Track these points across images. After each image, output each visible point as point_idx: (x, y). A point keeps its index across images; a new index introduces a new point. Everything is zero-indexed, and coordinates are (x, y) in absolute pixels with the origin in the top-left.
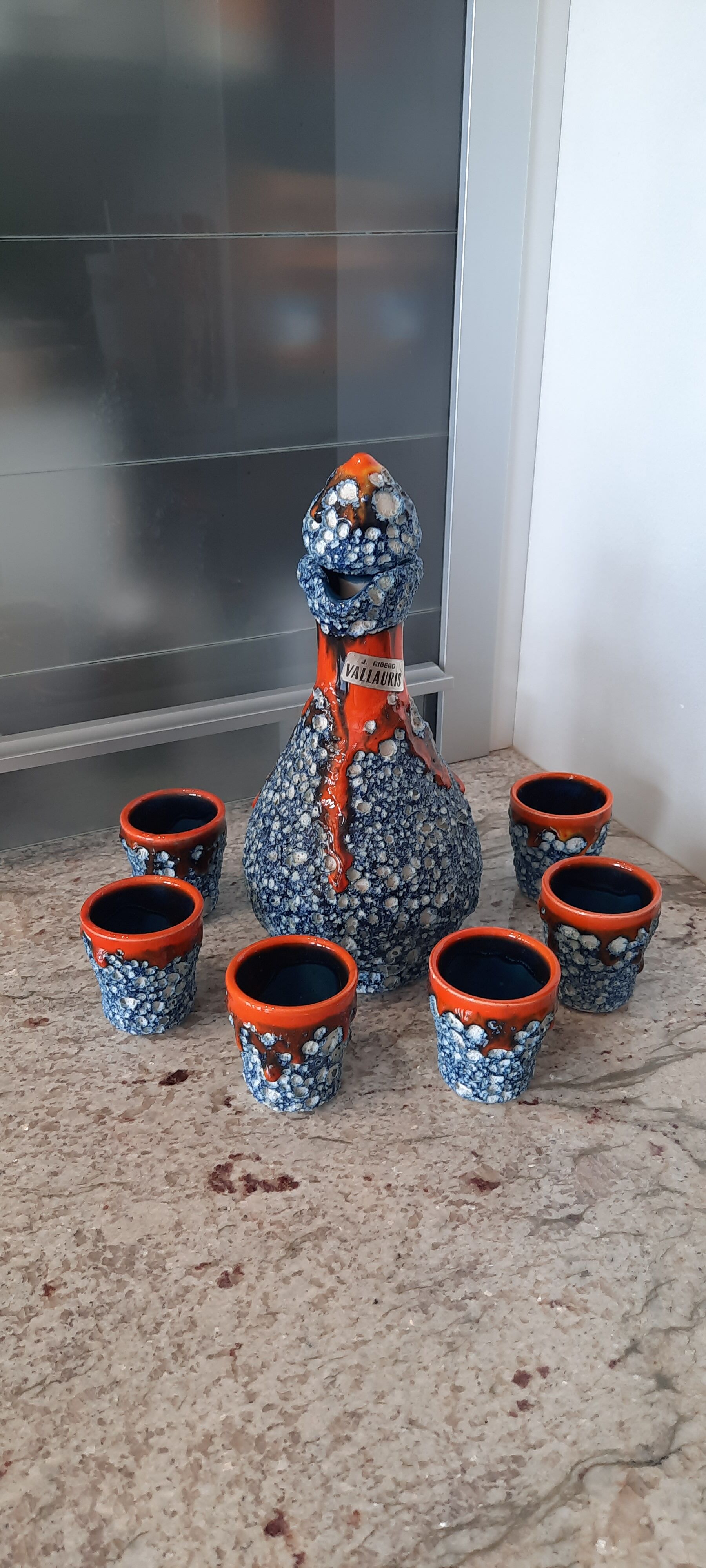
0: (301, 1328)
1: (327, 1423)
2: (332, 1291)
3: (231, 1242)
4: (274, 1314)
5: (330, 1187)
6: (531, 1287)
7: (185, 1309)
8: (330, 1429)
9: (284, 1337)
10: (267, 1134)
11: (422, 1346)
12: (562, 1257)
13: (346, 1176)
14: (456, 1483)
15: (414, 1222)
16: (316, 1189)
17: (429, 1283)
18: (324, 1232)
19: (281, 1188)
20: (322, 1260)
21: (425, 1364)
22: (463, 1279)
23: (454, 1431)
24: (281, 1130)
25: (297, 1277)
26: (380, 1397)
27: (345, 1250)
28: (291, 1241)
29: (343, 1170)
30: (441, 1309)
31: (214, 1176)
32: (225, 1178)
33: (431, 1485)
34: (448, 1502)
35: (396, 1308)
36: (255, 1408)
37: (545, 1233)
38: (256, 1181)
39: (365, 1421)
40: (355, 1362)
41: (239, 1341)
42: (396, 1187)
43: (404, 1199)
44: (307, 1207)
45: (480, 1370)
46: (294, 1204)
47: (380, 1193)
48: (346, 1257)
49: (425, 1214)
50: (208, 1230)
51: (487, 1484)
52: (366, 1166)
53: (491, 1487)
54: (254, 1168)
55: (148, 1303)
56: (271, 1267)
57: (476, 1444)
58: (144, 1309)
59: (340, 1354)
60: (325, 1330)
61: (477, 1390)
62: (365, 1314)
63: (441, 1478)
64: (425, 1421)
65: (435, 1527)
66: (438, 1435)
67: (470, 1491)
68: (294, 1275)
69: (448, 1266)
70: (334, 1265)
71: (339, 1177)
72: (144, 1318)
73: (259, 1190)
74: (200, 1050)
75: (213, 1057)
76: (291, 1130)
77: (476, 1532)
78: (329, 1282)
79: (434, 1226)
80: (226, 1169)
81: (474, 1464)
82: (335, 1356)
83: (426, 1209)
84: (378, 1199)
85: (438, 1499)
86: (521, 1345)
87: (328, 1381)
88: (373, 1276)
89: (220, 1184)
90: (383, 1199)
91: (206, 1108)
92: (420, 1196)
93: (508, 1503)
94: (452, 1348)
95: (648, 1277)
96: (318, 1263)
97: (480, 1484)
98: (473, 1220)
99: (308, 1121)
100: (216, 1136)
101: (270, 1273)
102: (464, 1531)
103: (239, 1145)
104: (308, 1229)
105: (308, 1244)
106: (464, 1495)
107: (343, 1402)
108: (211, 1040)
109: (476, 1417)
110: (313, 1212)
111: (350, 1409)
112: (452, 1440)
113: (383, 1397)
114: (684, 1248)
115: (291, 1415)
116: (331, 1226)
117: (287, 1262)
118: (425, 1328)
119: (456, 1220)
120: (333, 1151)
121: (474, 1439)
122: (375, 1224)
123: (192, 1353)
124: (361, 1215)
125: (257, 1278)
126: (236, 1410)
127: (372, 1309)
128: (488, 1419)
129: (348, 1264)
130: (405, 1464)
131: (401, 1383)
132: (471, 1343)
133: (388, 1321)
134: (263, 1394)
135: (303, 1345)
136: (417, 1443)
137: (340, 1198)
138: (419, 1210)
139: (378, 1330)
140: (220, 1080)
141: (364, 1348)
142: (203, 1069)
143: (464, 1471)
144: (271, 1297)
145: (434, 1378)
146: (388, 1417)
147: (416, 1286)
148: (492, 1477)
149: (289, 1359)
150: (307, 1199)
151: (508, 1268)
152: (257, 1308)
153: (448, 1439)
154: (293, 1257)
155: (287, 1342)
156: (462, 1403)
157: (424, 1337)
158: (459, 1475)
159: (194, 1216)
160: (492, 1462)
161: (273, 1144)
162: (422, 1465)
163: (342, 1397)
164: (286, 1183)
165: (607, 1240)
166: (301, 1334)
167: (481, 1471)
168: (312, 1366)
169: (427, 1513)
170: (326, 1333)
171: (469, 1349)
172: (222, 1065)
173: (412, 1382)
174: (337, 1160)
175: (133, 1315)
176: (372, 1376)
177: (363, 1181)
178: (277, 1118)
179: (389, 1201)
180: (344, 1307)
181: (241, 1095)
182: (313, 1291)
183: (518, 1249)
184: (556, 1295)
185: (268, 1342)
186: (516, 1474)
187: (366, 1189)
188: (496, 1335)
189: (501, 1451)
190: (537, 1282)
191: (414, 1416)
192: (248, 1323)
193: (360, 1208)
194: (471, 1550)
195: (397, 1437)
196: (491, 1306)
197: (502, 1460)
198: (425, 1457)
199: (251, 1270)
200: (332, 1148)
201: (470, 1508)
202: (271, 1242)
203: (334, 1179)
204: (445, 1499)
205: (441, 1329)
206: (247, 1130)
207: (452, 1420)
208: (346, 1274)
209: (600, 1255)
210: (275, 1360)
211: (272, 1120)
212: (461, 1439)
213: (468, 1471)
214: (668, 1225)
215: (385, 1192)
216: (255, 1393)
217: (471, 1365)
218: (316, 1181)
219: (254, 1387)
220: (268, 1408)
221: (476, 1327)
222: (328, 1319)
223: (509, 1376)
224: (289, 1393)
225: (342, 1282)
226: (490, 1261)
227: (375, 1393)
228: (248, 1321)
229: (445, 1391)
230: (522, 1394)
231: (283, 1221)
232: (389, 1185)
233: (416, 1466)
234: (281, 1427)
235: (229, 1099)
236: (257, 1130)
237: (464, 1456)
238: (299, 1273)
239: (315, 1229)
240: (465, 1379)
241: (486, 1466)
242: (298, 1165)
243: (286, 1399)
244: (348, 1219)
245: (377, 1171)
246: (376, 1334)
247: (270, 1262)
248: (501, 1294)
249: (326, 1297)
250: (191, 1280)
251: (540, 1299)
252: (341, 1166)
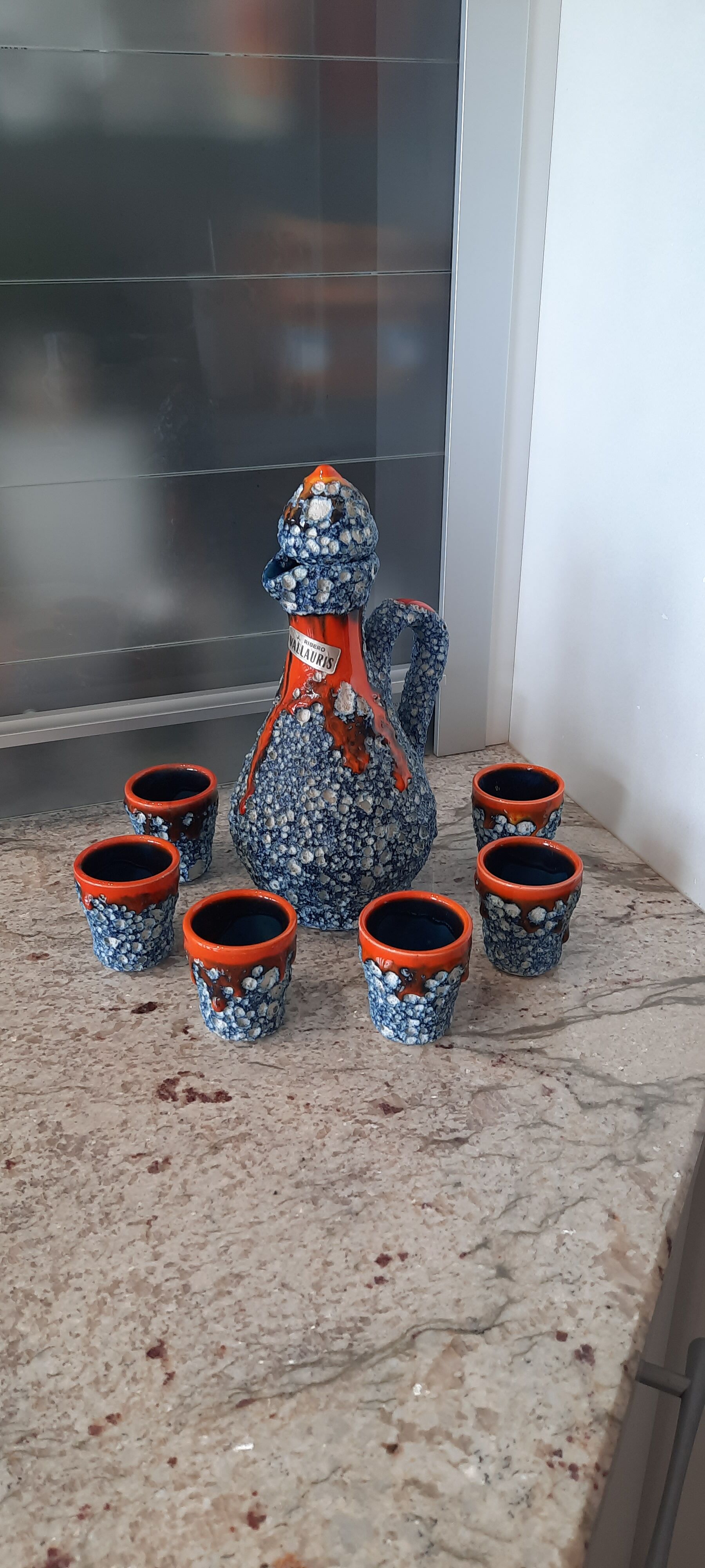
0: (209, 1209)
1: (215, 1280)
2: (241, 1183)
3: (165, 1139)
4: (189, 1196)
5: (258, 1102)
6: (410, 1191)
7: (117, 1187)
8: (216, 1285)
9: (193, 1214)
10: (214, 1058)
11: (305, 1229)
12: (442, 1170)
13: (273, 1095)
14: (309, 1333)
15: (321, 1135)
16: (246, 1103)
17: (324, 1182)
18: (244, 1137)
19: (217, 1100)
20: (238, 1158)
21: (305, 1243)
22: (353, 1181)
23: (317, 1294)
24: (226, 1055)
25: (215, 1169)
26: (262, 1265)
27: (259, 1151)
28: (216, 1141)
29: (271, 1090)
30: (329, 1202)
31: (162, 1087)
32: (171, 1089)
33: (288, 1331)
34: (300, 1346)
35: (291, 1199)
36: (159, 1265)
37: (433, 1150)
38: (196, 1093)
39: (246, 1281)
40: (248, 1237)
41: (156, 1214)
42: (313, 1106)
43: (317, 1116)
44: (234, 1116)
45: (350, 1251)
46: (225, 1113)
47: (299, 1110)
48: (257, 1156)
49: (333, 1129)
50: (148, 1128)
51: (334, 1335)
52: (292, 1088)
53: (338, 1338)
54: (196, 1083)
55: (88, 1180)
56: (194, 1160)
57: (333, 1305)
58: (84, 1185)
59: (237, 1230)
60: (228, 1211)
61: (344, 1265)
62: (264, 1202)
63: (297, 1328)
64: (295, 1285)
65: (284, 1363)
66: (303, 1296)
67: (319, 1339)
68: (213, 1167)
69: (342, 1170)
70: (247, 1162)
71: (267, 1095)
72: (82, 1191)
73: (197, 1101)
74: (171, 987)
75: (181, 993)
76: (235, 1056)
77: (317, 1370)
78: (240, 1175)
79: (339, 1138)
80: (174, 1082)
81: (327, 1320)
82: (232, 1231)
83: (336, 1125)
84: (296, 1114)
85: (291, 1343)
86: (389, 1235)
87: (222, 1250)
88: (278, 1173)
89: (166, 1094)
90: (300, 1115)
91: (167, 1033)
92: (331, 1115)
93: (349, 1351)
94: (331, 1232)
95: (512, 1191)
96: (235, 1160)
97: (329, 1335)
98: (373, 1136)
99: (250, 1049)
100: (170, 1056)
101: (193, 1165)
102: (307, 1368)
103: (188, 1064)
104: (232, 1133)
105: (229, 1145)
106: (314, 1342)
107: (231, 1266)
108: (183, 979)
109: (338, 1285)
110: (239, 1120)
111: (235, 1271)
112: (314, 1301)
113: (265, 1265)
114: (550, 1171)
115: (186, 1272)
116: (252, 1132)
117: (209, 1157)
118: (312, 1216)
119: (358, 1135)
120: (267, 1075)
121: (332, 1302)
122: (289, 1133)
123: (116, 1219)
124: (279, 1125)
125: (181, 1168)
126: (142, 1265)
127: (270, 1198)
128: (348, 1288)
129: (259, 1162)
130: (271, 1315)
131: (282, 1256)
132: (348, 1231)
133: (282, 1208)
134: (167, 1255)
135: (208, 1221)
136: (285, 1300)
137: (265, 1111)
138: (328, 1125)
139: (272, 1214)
140: (183, 1012)
141: (258, 1227)
142: (170, 1002)
143: (318, 1324)
144: (189, 1183)
145: (310, 1254)
146: (265, 1280)
147: (313, 1184)
148: (340, 1331)
149: (193, 1231)
150: (235, 1110)
151: (394, 1176)
152: (177, 1190)
153: (311, 1300)
154: (215, 1154)
155: (195, 1218)
156: (329, 1274)
157: (309, 1223)
158: (313, 1327)
159: (139, 1117)
160: (343, 1319)
161: (217, 1065)
162: (285, 1317)
163: (231, 1262)
164: (222, 1096)
165: (484, 1159)
166: (208, 1213)
167: (333, 1326)
168: (212, 1237)
169: (279, 1353)
170: (228, 1214)
171: (345, 1235)
172: (187, 1000)
173: (291, 1256)
174: (268, 1082)
175: (74, 1188)
176: (260, 1249)
177: (286, 1099)
178: (225, 1045)
179: (305, 1117)
180: (247, 1195)
181: (198, 1026)
182: (225, 1181)
183: (405, 1161)
184: (429, 1197)
185: (180, 1217)
186: (360, 1330)
187: (287, 1106)
188: (370, 1226)
189: (352, 1313)
190: (416, 1188)
191: (287, 1281)
192: (166, 1202)
193: (279, 1120)
194: (309, 1382)
195: (270, 1294)
196: (371, 1204)
197: (352, 1319)
198: (288, 1311)
199: (176, 1162)
200: (267, 1072)
201: (317, 1352)
202: (198, 1141)
203: (262, 1096)
204: (297, 1344)
205: (324, 1217)
206: (197, 1053)
207: (317, 1287)
208: (255, 1170)
209: (475, 1171)
210: (182, 1231)
211: (220, 1047)
212: (322, 1300)
213: (321, 1325)
214: (541, 1152)
215: (302, 1109)
216: (160, 1254)
217: (344, 1247)
218: (247, 1097)
219: (160, 1249)
220: (169, 1265)
221: (355, 1218)
222: (233, 1203)
223: (373, 1257)
224: (189, 1256)
225: (250, 1175)
226: (379, 1169)
227: (259, 1261)
228: (167, 1200)
229: (317, 1264)
230: (379, 1271)
231: (212, 1125)
232: (308, 1104)
233: (280, 1317)
234: (177, 1280)
235: (187, 1027)
236: (206, 1054)
237: (321, 1313)
238: (217, 1166)
239: (237, 1134)
240: (337, 1257)
241: (337, 1322)
242: (234, 1084)
243: (185, 1260)
244: (267, 1128)
245: (300, 1092)
246: (270, 1217)
247: (195, 1156)
248: (383, 1195)
249: (235, 1186)
250: (128, 1166)
251: (414, 1201)
252: (270, 1086)
